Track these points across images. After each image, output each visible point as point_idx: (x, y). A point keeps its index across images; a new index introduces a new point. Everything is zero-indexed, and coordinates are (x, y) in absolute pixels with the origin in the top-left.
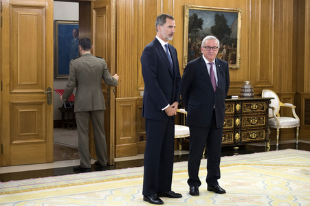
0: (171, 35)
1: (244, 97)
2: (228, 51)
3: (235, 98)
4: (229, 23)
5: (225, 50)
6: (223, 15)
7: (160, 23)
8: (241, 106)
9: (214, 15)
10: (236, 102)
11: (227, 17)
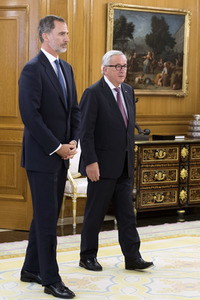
0: (64, 44)
1: (192, 137)
2: (170, 71)
3: (180, 139)
4: (172, 31)
5: (165, 69)
6: (163, 19)
7: (46, 29)
8: (189, 150)
9: (150, 18)
10: (181, 145)
11: (169, 22)
